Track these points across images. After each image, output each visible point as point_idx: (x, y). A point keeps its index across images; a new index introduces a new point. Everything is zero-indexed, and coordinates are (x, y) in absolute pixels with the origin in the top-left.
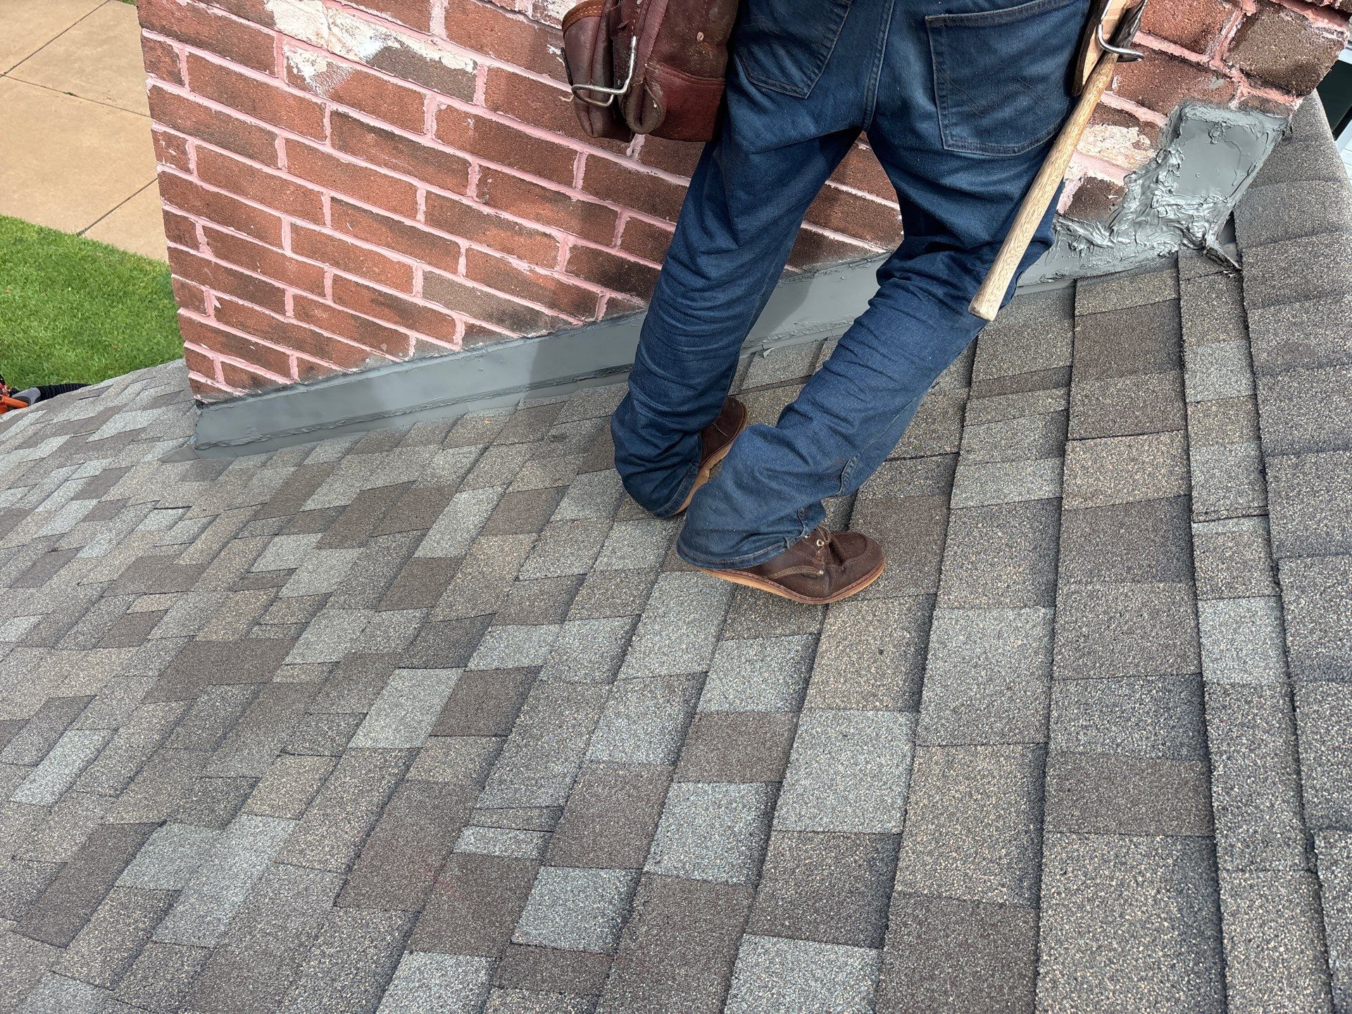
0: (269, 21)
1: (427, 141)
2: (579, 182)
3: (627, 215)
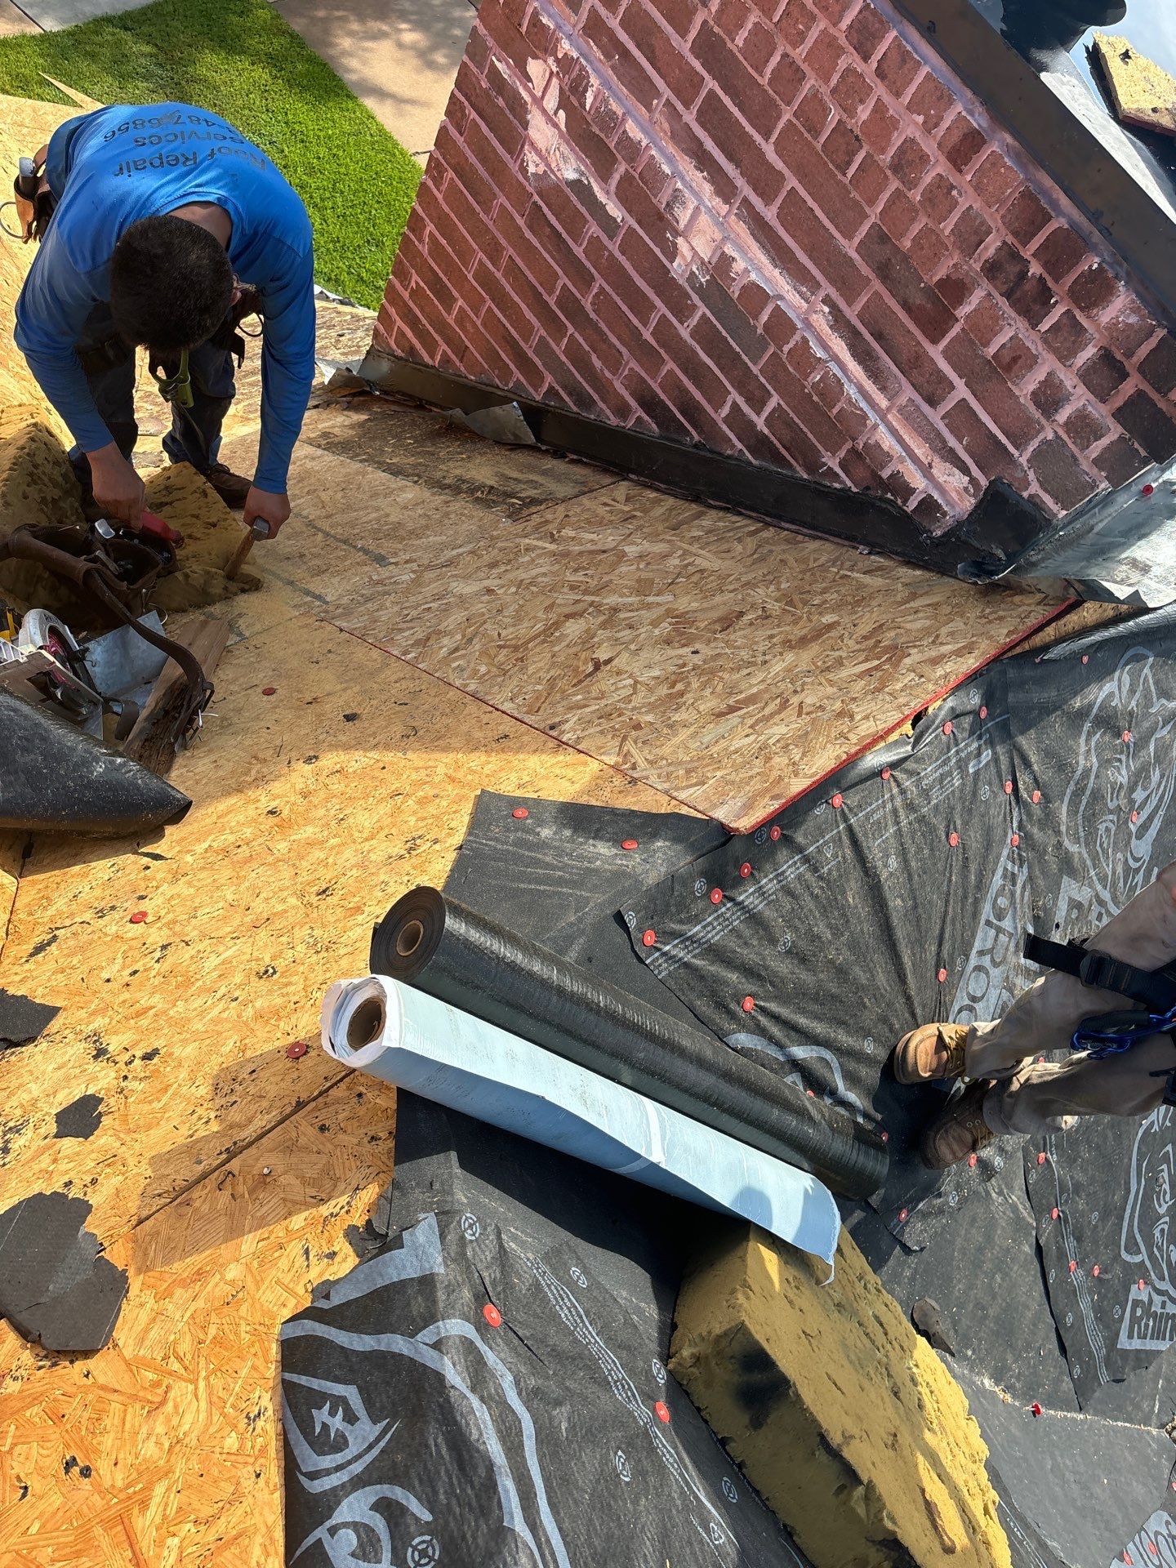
0: (525, 125)
1: (578, 251)
2: (651, 328)
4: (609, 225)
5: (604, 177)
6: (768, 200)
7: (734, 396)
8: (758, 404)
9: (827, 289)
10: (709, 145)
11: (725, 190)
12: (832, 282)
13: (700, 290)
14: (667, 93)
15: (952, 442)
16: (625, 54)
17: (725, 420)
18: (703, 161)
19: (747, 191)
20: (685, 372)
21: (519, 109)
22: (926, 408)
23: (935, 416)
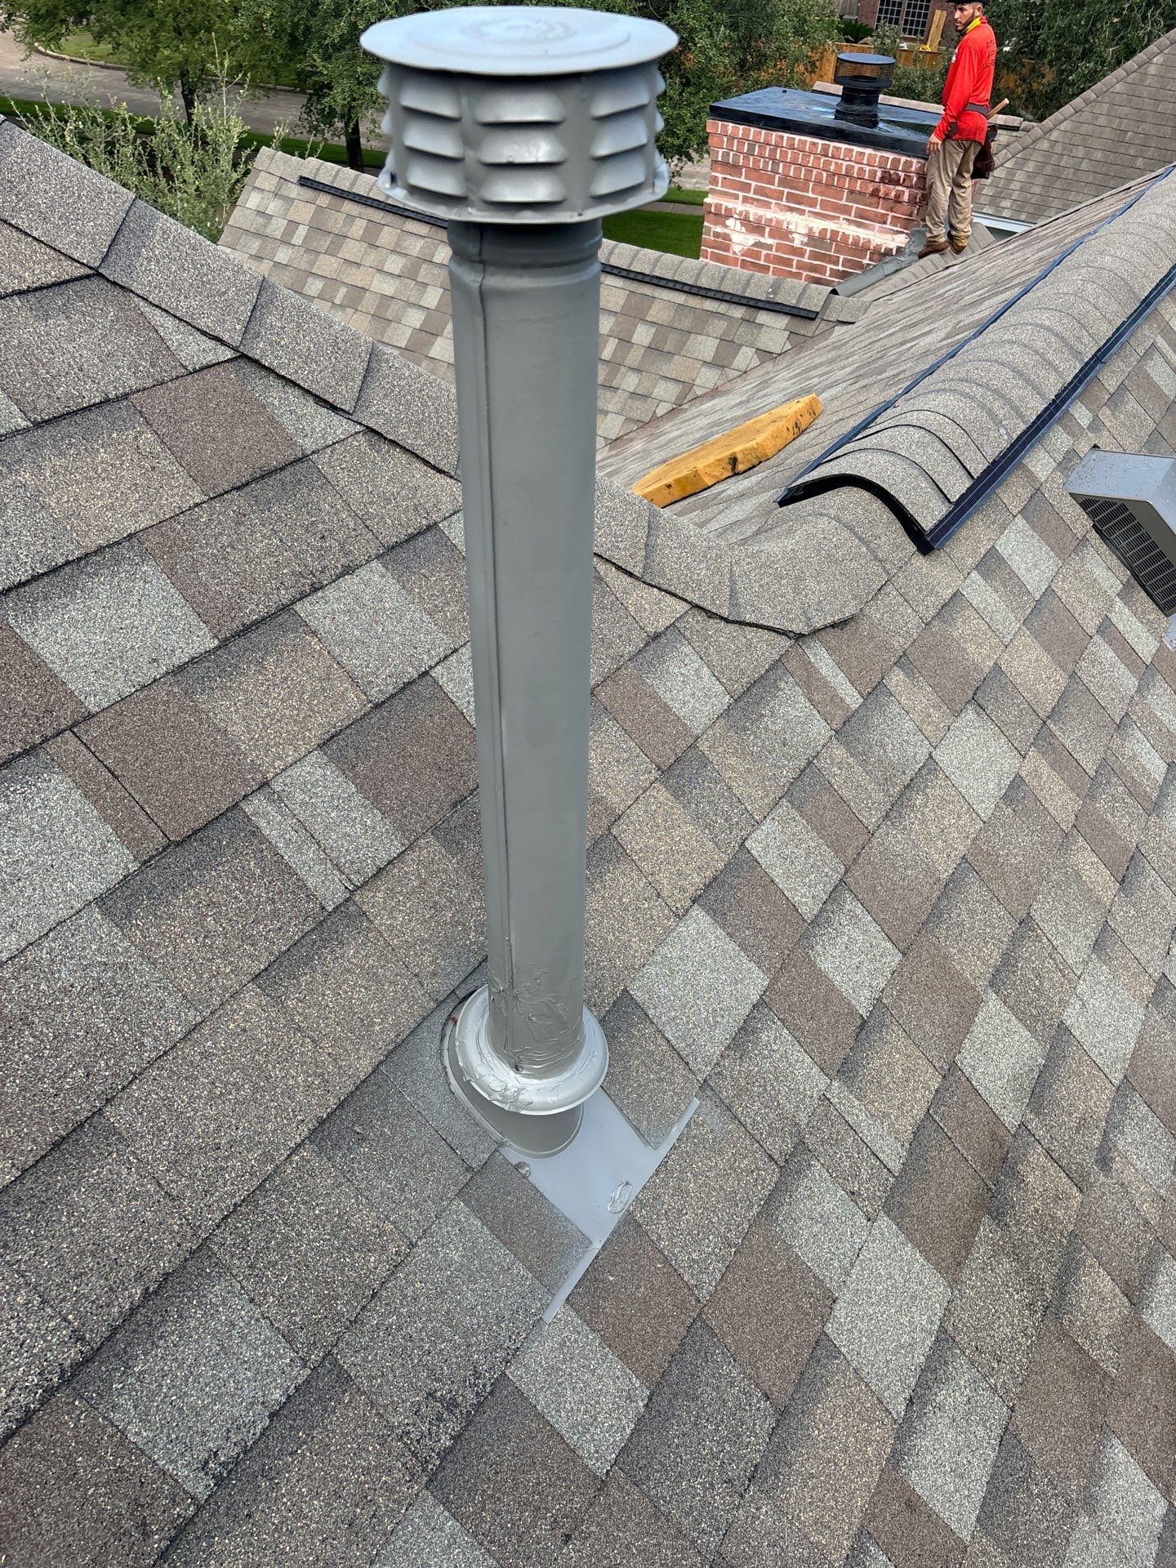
0: (730, 240)
1: (762, 262)
2: (794, 266)
3: (805, 273)
4: (769, 247)
5: (763, 235)
6: (815, 206)
7: (829, 266)
8: (836, 263)
9: (842, 217)
10: (793, 205)
11: (802, 212)
12: (842, 214)
13: (807, 244)
14: (774, 201)
15: (895, 229)
16: (758, 200)
17: (830, 276)
18: (791, 210)
19: (807, 209)
20: (811, 271)
21: (727, 237)
22: (884, 226)
23: (888, 226)
